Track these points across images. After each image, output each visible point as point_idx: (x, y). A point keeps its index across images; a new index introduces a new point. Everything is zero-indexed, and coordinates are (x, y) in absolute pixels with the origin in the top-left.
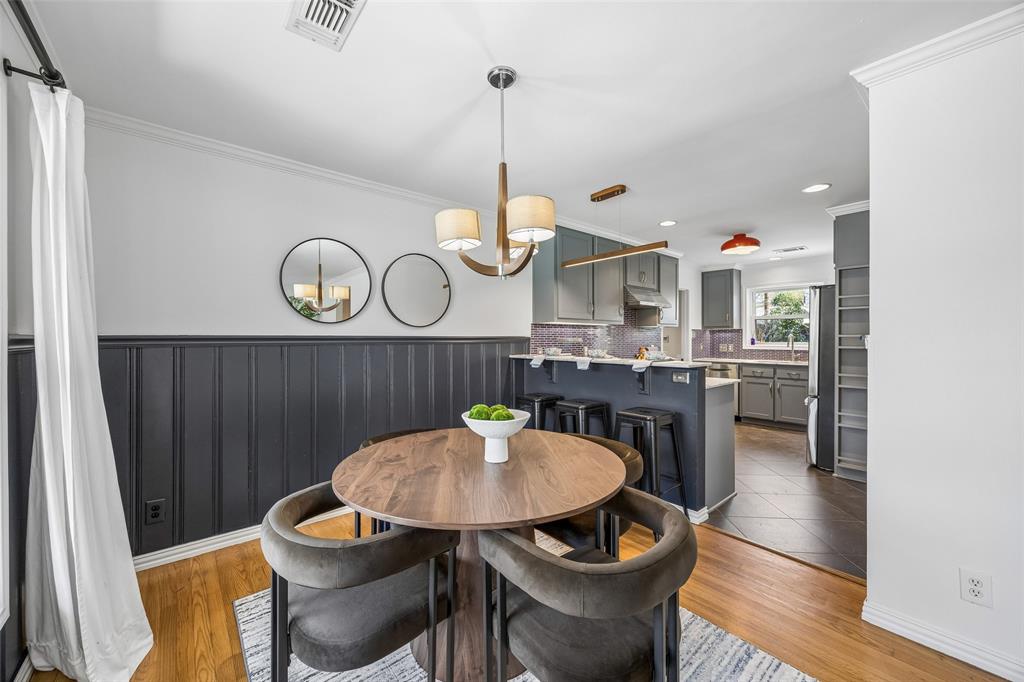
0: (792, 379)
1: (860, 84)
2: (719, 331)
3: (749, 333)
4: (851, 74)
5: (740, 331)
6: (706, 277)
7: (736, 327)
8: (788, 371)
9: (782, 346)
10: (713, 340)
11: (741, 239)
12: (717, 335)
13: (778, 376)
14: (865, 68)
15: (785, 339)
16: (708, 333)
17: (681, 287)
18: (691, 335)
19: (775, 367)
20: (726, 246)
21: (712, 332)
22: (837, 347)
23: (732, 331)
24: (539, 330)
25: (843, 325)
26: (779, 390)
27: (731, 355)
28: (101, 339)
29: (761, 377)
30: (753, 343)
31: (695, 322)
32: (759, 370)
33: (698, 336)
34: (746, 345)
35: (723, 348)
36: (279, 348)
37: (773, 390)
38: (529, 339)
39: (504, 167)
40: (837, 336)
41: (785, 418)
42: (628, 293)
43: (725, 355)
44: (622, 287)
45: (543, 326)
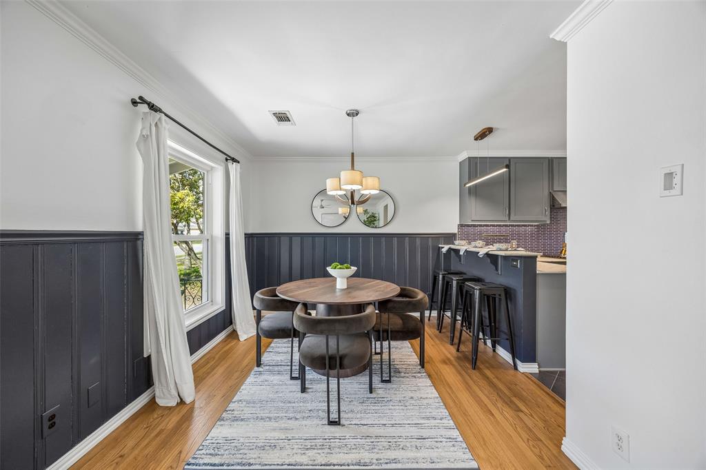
1: (560, 41)
4: (551, 37)
14: (557, 30)
24: (466, 229)
28: (245, 234)
36: (311, 238)
38: (456, 234)
39: (353, 154)
42: (553, 197)
44: (546, 193)
45: (468, 226)
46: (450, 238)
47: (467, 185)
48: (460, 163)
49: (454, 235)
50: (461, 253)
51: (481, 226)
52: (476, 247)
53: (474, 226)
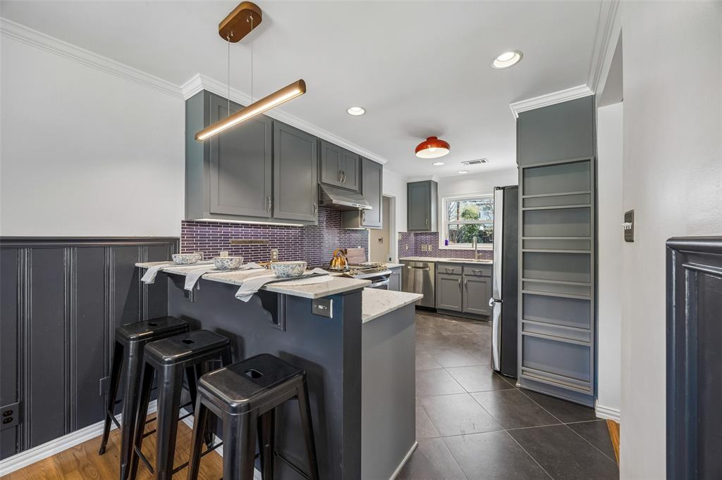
0: (476, 276)
2: (421, 234)
3: (443, 236)
5: (436, 234)
6: (411, 187)
7: (433, 230)
8: (473, 269)
9: (467, 246)
10: (416, 241)
11: (433, 141)
12: (419, 237)
13: (464, 273)
15: (470, 241)
16: (412, 234)
17: (386, 192)
18: (397, 237)
19: (463, 265)
20: (419, 148)
21: (416, 235)
22: (520, 250)
23: (431, 234)
25: (526, 226)
26: (466, 285)
27: (430, 255)
29: (452, 274)
30: (446, 244)
31: (400, 224)
32: (451, 268)
33: (404, 238)
34: (442, 246)
35: (424, 248)
37: (461, 285)
40: (520, 238)
41: (471, 310)
42: (322, 191)
43: (425, 254)
44: (315, 184)
45: (203, 224)
46: (163, 248)
47: (202, 137)
48: (187, 101)
49: (174, 241)
50: (189, 286)
51: (226, 225)
52: (224, 269)
53: (215, 224)
